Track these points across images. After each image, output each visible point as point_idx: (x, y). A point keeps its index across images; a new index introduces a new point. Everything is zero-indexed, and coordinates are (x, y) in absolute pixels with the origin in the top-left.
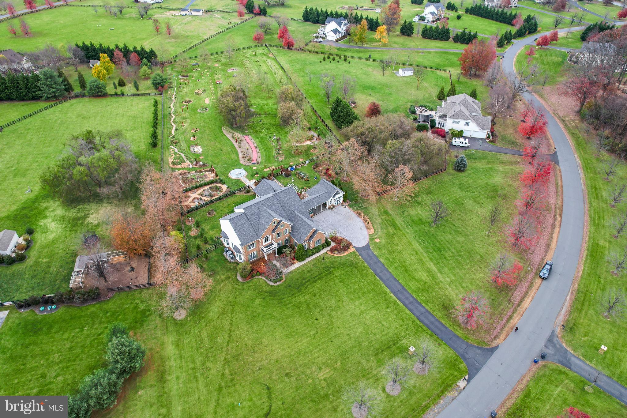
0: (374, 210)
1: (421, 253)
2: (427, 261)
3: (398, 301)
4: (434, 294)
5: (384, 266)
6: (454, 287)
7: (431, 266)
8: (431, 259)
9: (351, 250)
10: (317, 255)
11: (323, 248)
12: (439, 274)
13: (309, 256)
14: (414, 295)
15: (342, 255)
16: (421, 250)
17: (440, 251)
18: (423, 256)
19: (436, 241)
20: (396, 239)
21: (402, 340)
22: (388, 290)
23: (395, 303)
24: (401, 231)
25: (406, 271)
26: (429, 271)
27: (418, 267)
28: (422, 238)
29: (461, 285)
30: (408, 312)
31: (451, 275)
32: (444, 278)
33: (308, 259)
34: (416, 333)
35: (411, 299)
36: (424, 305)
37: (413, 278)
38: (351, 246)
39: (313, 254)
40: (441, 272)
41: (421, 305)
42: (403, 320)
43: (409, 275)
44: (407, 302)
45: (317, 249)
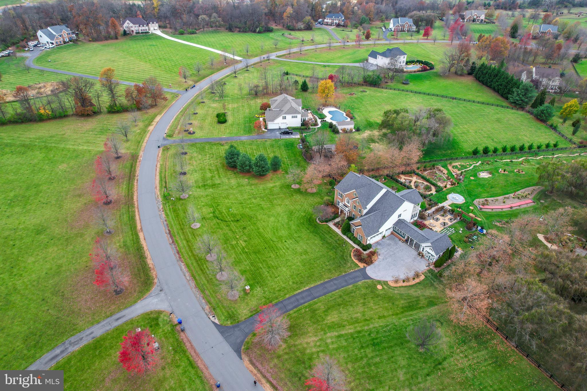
0: (429, 292)
1: (368, 325)
2: (355, 328)
3: (299, 291)
4: (309, 322)
5: (343, 287)
6: (318, 344)
7: (349, 330)
8: (359, 332)
9: (361, 265)
10: (351, 242)
11: (359, 245)
12: (337, 334)
13: (347, 237)
14: (306, 304)
15: (353, 258)
16: (371, 326)
17: (374, 345)
18: (364, 326)
19: (392, 344)
20: (386, 305)
21: (260, 287)
22: (312, 286)
23: (299, 288)
24: (402, 312)
25: (339, 305)
26: (340, 326)
27: (345, 316)
28: (394, 331)
29: (323, 351)
30: (287, 296)
31: (335, 346)
32: (331, 338)
33: (345, 237)
34: (265, 297)
35: (302, 301)
36: (295, 310)
37: (329, 309)
38: (365, 265)
39: (350, 238)
40: (339, 336)
41: (296, 307)
42: (280, 290)
43: (333, 307)
44: (298, 297)
45: (355, 240)
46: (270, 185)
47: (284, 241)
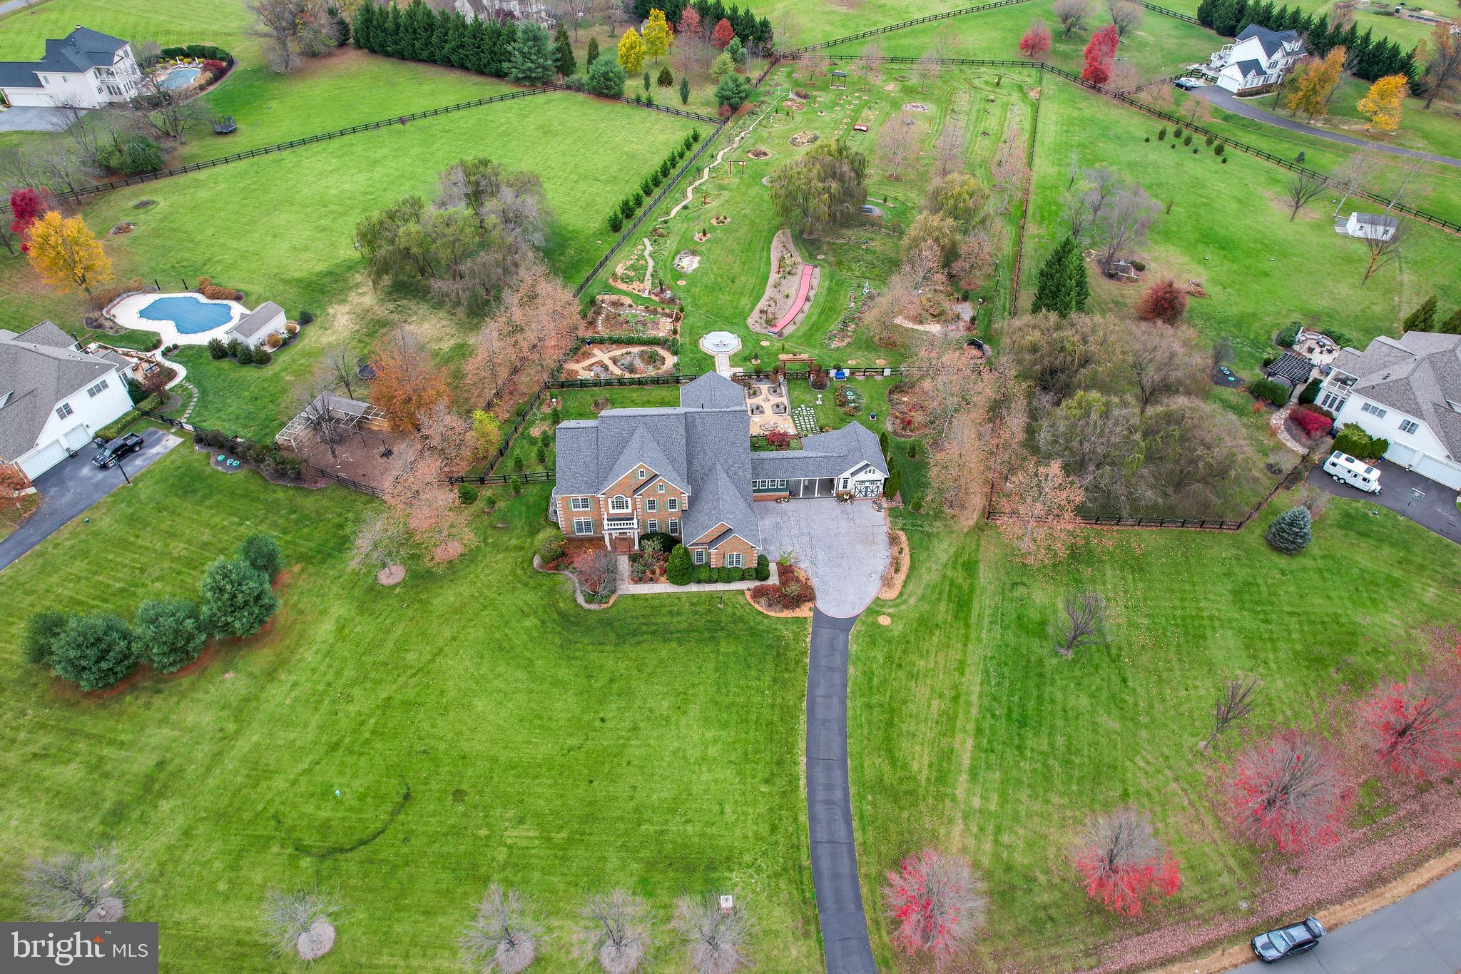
0: (943, 550)
1: (969, 704)
2: (964, 730)
3: (803, 782)
4: (905, 814)
5: (845, 686)
6: (975, 830)
7: (965, 748)
8: (979, 731)
9: (804, 611)
10: (720, 587)
11: (743, 578)
12: (964, 777)
13: (699, 582)
14: (852, 791)
15: (771, 614)
16: (974, 698)
17: (1023, 723)
18: (967, 712)
19: (1035, 693)
20: (935, 639)
21: (731, 870)
22: (802, 745)
23: (792, 781)
24: (967, 626)
25: (890, 724)
26: (946, 756)
27: (927, 732)
28: (1006, 669)
29: (998, 830)
30: (803, 818)
31: (995, 798)
32: (969, 792)
33: (693, 588)
34: (777, 875)
35: (838, 795)
36: (855, 824)
37: (889, 751)
38: (810, 605)
39: (710, 581)
40: (974, 775)
41: (848, 821)
42: (774, 829)
43: (887, 739)
44: (820, 795)
45: (726, 575)
46: (325, 630)
47: (598, 723)
